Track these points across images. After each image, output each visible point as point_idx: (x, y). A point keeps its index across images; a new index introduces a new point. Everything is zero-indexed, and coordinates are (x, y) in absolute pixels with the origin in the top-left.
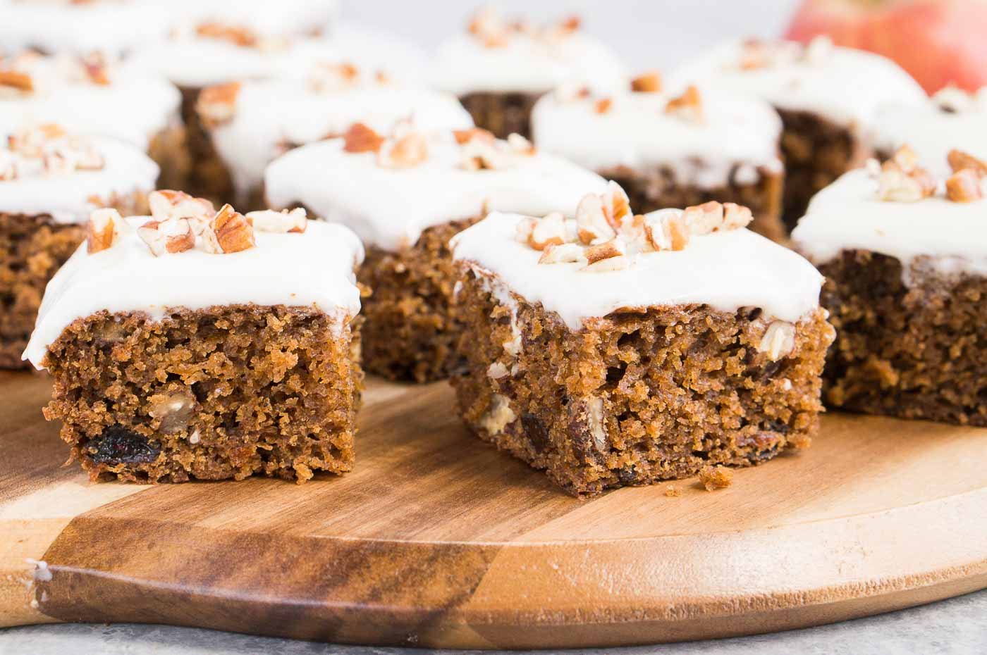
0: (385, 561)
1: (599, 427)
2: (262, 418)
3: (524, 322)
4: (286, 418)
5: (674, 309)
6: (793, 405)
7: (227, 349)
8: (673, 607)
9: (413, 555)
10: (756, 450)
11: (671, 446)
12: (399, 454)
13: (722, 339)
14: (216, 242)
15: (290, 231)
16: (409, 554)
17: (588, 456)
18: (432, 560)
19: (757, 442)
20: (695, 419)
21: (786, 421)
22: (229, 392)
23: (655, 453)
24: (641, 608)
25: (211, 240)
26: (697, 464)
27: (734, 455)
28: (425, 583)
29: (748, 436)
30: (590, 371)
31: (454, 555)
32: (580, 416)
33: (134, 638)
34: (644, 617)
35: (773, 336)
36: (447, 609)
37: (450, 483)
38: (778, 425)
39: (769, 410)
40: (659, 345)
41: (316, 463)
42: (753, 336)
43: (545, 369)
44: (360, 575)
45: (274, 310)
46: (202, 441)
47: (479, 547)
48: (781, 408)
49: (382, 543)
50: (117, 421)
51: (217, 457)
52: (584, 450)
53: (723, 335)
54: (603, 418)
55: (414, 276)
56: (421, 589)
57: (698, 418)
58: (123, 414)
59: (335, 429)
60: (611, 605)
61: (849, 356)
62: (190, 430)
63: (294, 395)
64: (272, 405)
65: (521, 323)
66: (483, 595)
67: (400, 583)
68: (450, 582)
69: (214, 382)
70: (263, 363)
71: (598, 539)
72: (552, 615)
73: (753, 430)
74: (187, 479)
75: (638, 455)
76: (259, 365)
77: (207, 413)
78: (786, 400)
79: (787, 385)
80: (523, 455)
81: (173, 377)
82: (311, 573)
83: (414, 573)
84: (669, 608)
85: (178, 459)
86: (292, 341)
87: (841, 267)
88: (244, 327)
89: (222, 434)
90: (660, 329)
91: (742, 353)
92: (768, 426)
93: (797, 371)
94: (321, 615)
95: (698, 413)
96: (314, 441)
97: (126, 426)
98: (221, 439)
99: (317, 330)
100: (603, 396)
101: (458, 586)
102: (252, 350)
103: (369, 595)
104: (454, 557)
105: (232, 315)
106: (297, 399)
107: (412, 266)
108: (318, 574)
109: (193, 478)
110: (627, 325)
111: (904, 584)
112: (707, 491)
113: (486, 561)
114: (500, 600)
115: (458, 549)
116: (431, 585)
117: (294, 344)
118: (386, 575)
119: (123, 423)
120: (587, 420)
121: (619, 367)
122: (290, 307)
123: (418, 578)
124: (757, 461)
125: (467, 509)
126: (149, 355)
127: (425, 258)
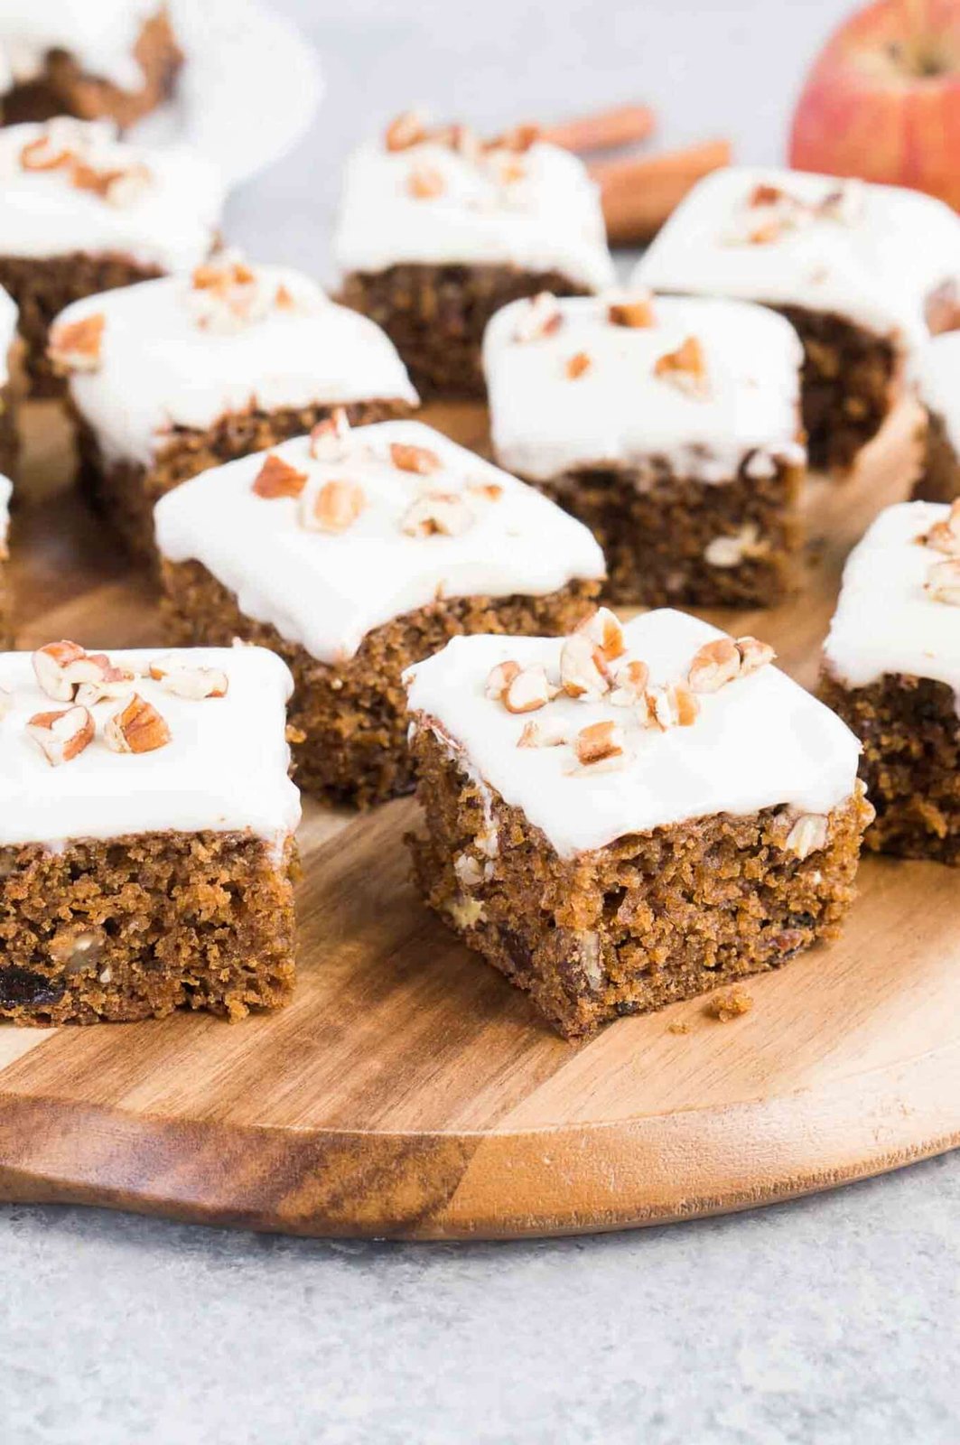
0: (345, 1159)
1: (594, 964)
2: (185, 953)
3: (501, 821)
4: (214, 951)
5: (685, 825)
6: (823, 898)
7: (143, 879)
8: (684, 1202)
9: (379, 1151)
10: (779, 951)
11: (678, 966)
12: (347, 958)
13: (741, 843)
14: (123, 739)
15: (207, 697)
16: (373, 1149)
17: (581, 996)
18: (402, 1156)
19: (779, 945)
20: (706, 935)
21: (814, 915)
22: (147, 926)
23: (659, 977)
24: (648, 1207)
25: (116, 736)
26: (708, 980)
27: (752, 961)
28: (394, 1186)
29: (769, 939)
30: (584, 906)
31: (427, 1149)
32: (572, 955)
33: (48, 1226)
34: (650, 1215)
35: (802, 829)
36: (421, 1219)
37: (412, 1016)
38: (806, 919)
39: (794, 907)
40: (664, 862)
41: (252, 997)
42: (777, 835)
43: (528, 883)
44: (317, 1176)
45: (199, 837)
46: (115, 979)
47: (456, 1139)
48: (809, 902)
49: (341, 1135)
50: (12, 962)
51: (134, 994)
52: (577, 990)
53: (741, 838)
54: (599, 954)
55: (353, 688)
56: (390, 1194)
57: (711, 935)
58: (20, 954)
59: (275, 959)
60: (613, 1205)
61: (890, 795)
62: (100, 968)
63: (224, 925)
64: (198, 937)
65: (496, 820)
66: (463, 1199)
67: (365, 1187)
68: (423, 1184)
69: (127, 916)
70: (186, 897)
71: (596, 1122)
72: (544, 1221)
73: (775, 930)
74: (97, 1020)
75: (640, 985)
76: (183, 900)
77: (120, 949)
78: (815, 893)
79: (817, 878)
80: (498, 964)
81: (79, 915)
82: (260, 1174)
83: (381, 1174)
84: (680, 1203)
85: (86, 1000)
86: (222, 872)
87: (881, 692)
88: (163, 855)
89: (138, 971)
90: (668, 846)
91: (764, 854)
92: (793, 922)
93: (828, 860)
94: (272, 1224)
95: (710, 926)
96: (250, 974)
97: (24, 966)
98: (137, 976)
99: (252, 857)
100: (599, 930)
101: (432, 1190)
102: (172, 882)
103: (328, 1202)
104: (427, 1153)
105: (149, 843)
106: (229, 929)
107: (350, 678)
108: (267, 1175)
109: (104, 1019)
110: (629, 848)
111: (950, 1143)
112: (722, 1021)
113: (466, 1157)
114: (482, 1205)
115: (432, 1142)
116: (402, 1189)
117: (225, 877)
118: (347, 1177)
119: (20, 964)
120: (580, 959)
121: (617, 891)
122: (219, 833)
123: (386, 1180)
124: (779, 964)
125: (438, 1067)
126: (50, 889)
127: (367, 665)
